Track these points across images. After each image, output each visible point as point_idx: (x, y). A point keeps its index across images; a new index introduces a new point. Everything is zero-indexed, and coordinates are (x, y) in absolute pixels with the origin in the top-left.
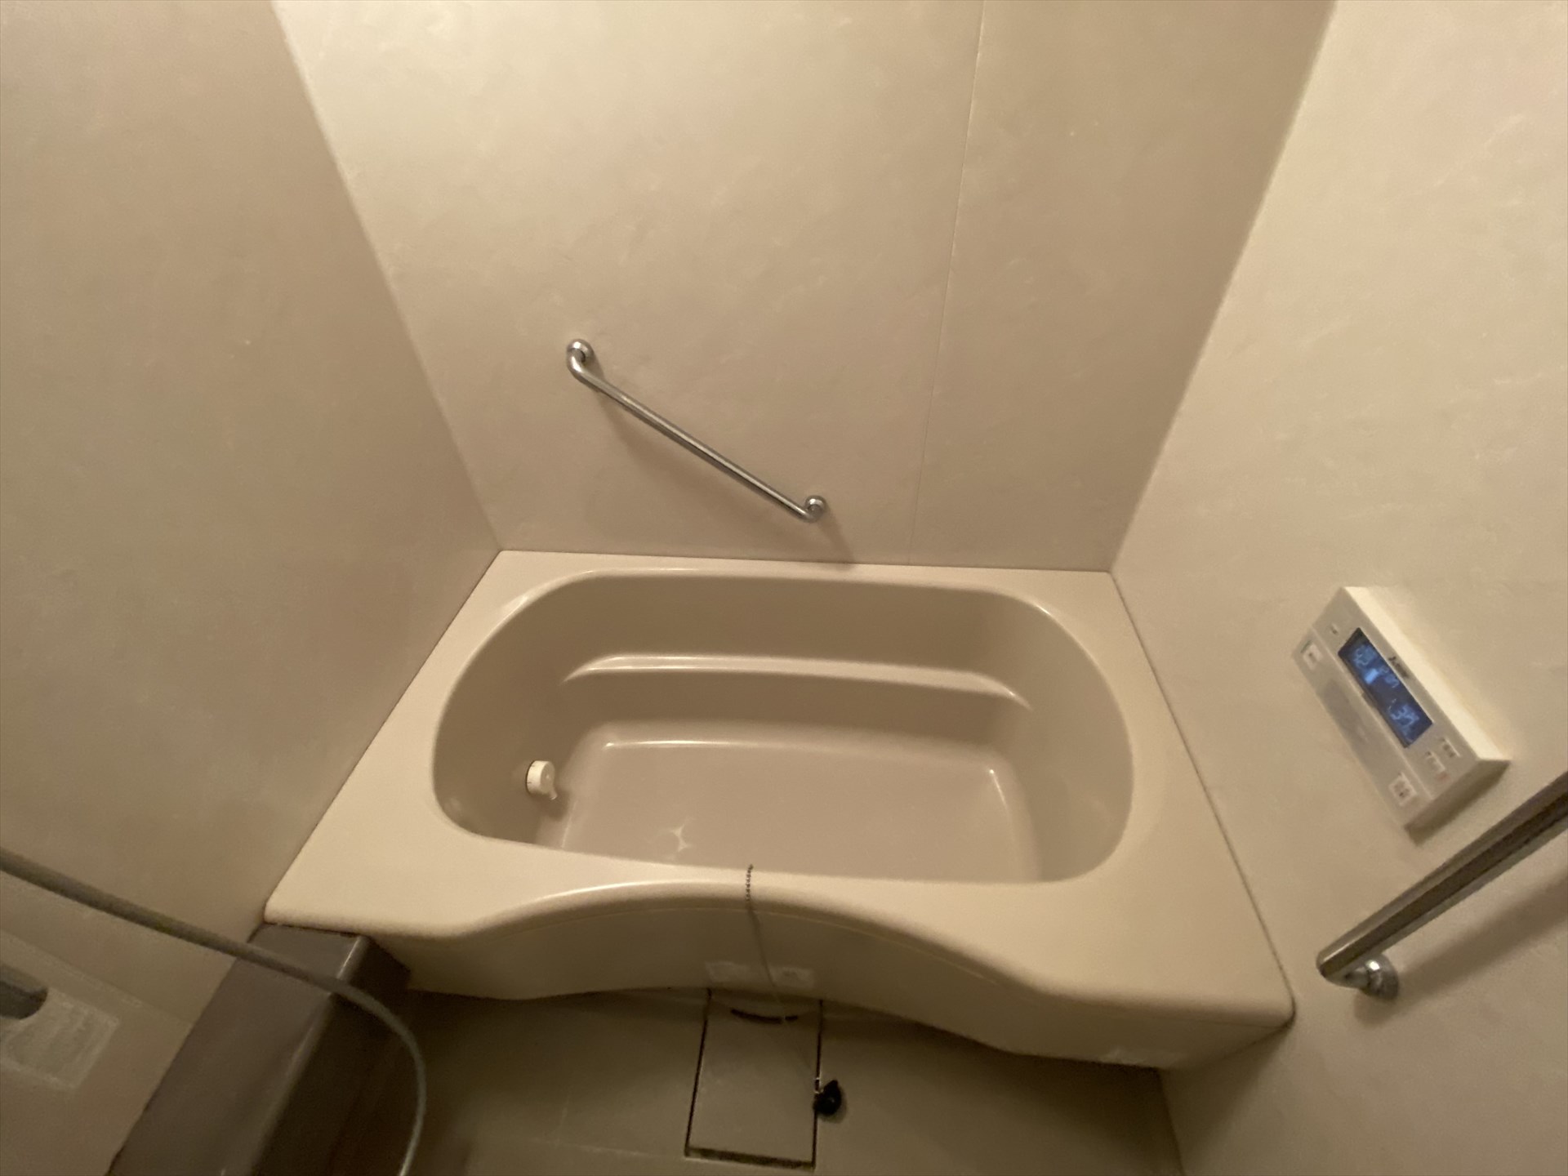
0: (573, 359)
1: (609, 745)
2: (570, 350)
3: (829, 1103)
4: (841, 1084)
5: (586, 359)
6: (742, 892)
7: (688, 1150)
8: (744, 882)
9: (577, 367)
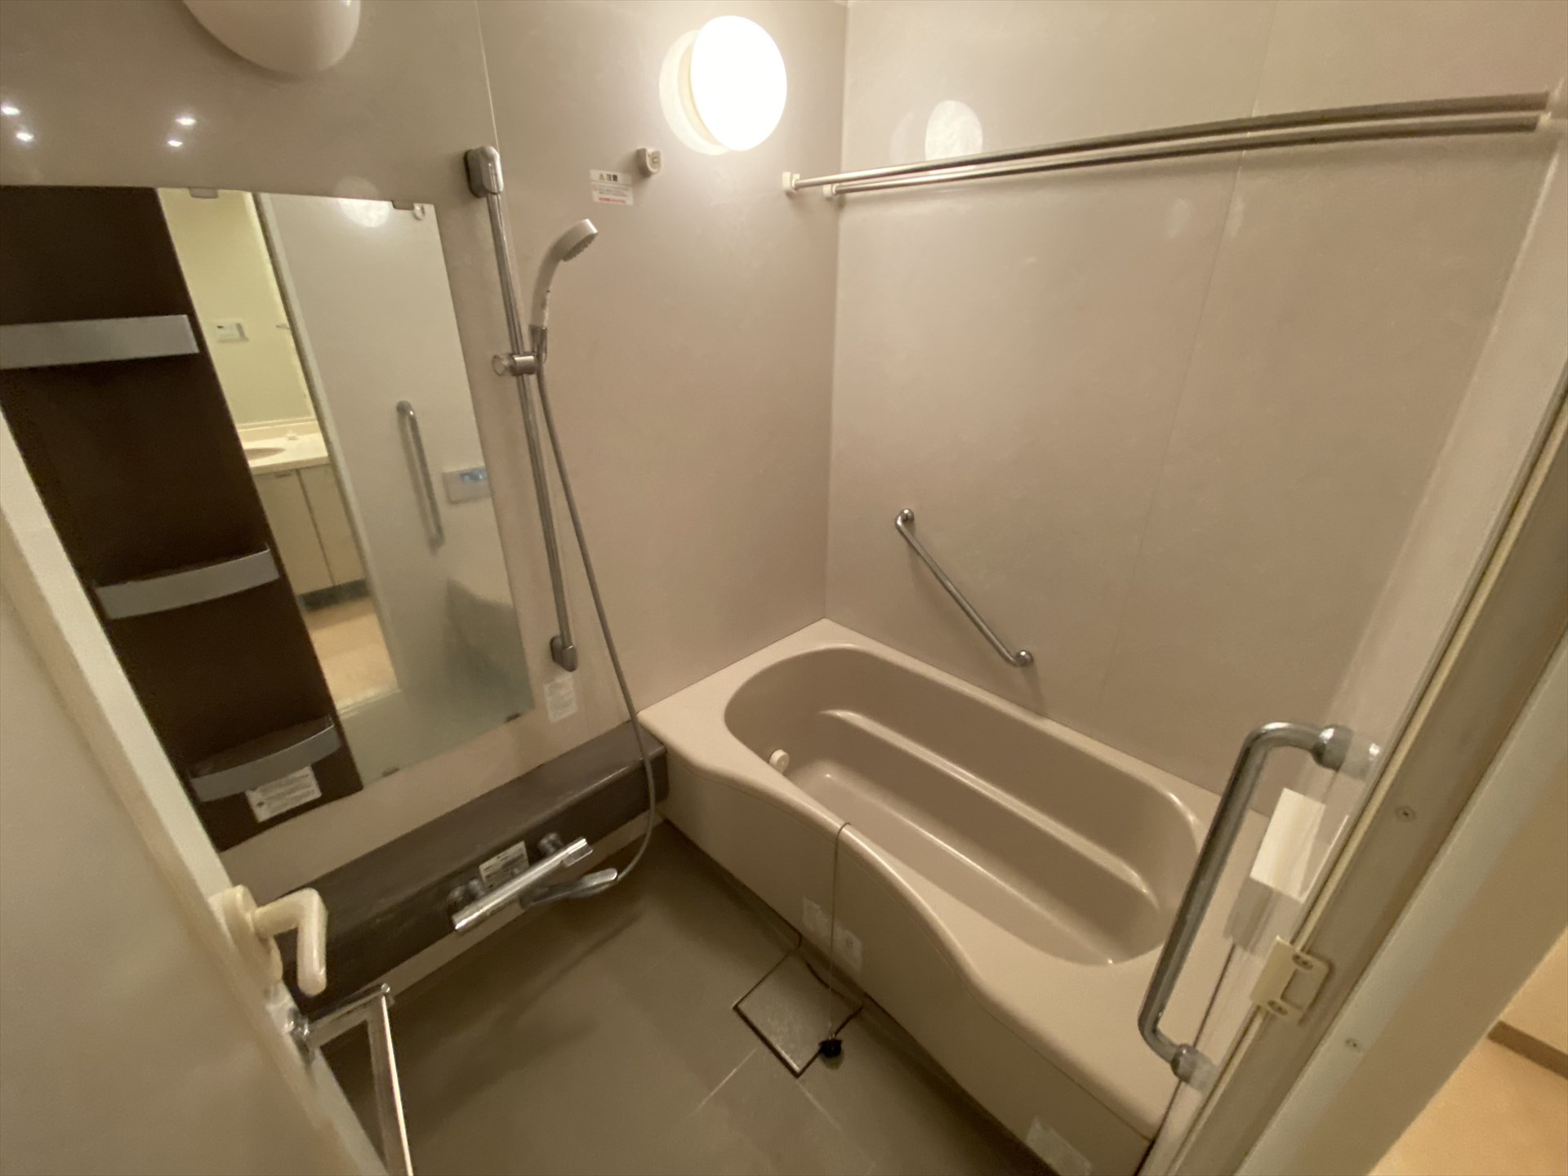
0: (900, 518)
1: (828, 776)
2: (902, 512)
3: (830, 1051)
4: (843, 1046)
5: (908, 520)
6: (836, 832)
7: (736, 1008)
8: (839, 827)
9: (899, 523)
